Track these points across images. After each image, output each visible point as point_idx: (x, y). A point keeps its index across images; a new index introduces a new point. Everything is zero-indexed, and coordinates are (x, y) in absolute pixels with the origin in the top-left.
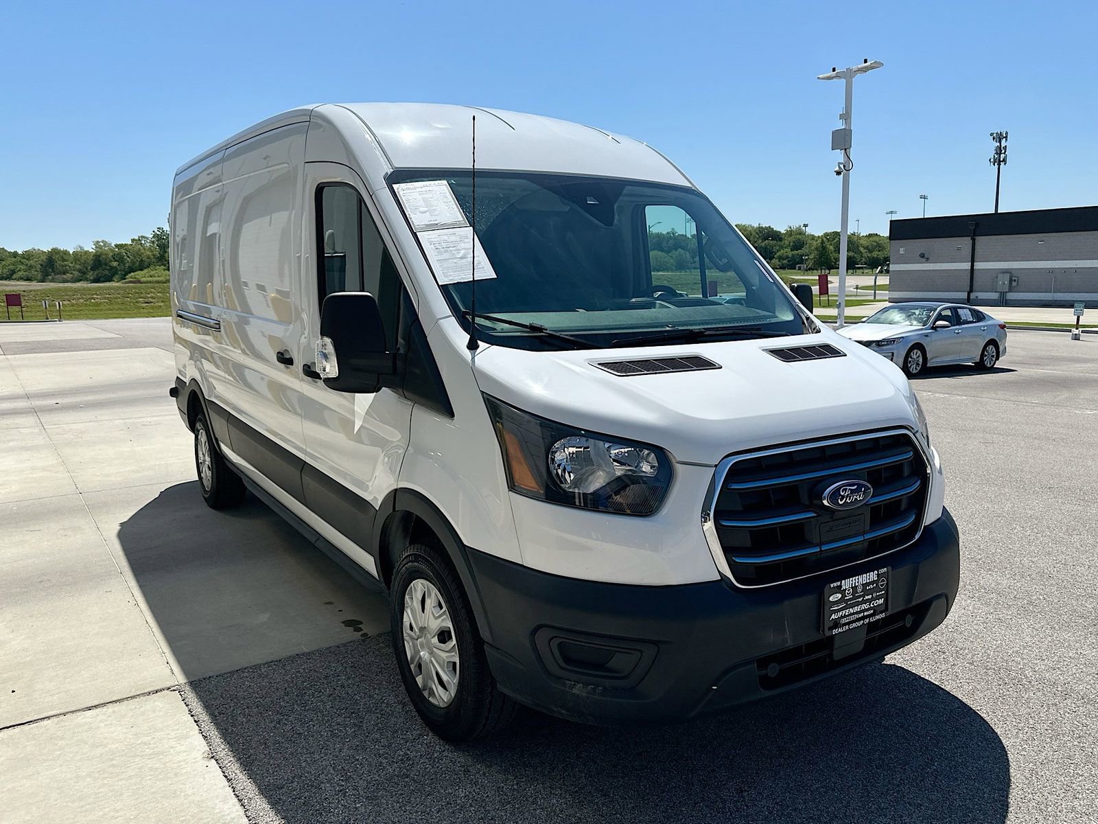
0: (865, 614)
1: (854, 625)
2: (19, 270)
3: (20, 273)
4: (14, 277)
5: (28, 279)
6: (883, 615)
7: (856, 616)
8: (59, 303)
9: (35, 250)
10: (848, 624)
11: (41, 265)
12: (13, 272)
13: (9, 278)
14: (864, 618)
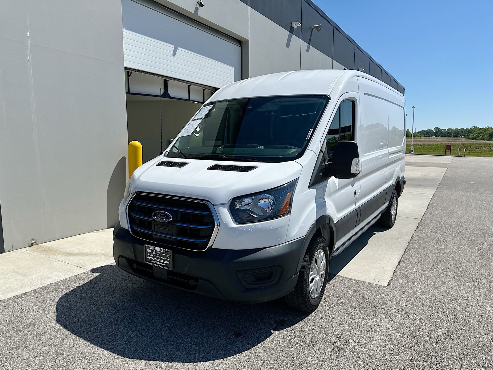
0: (162, 264)
1: (155, 265)
2: (480, 136)
3: (480, 137)
4: (477, 139)
5: (483, 140)
6: (167, 268)
7: (158, 263)
8: (465, 149)
9: (488, 127)
10: (153, 263)
11: (490, 134)
12: (478, 136)
13: (475, 139)
14: (161, 265)
